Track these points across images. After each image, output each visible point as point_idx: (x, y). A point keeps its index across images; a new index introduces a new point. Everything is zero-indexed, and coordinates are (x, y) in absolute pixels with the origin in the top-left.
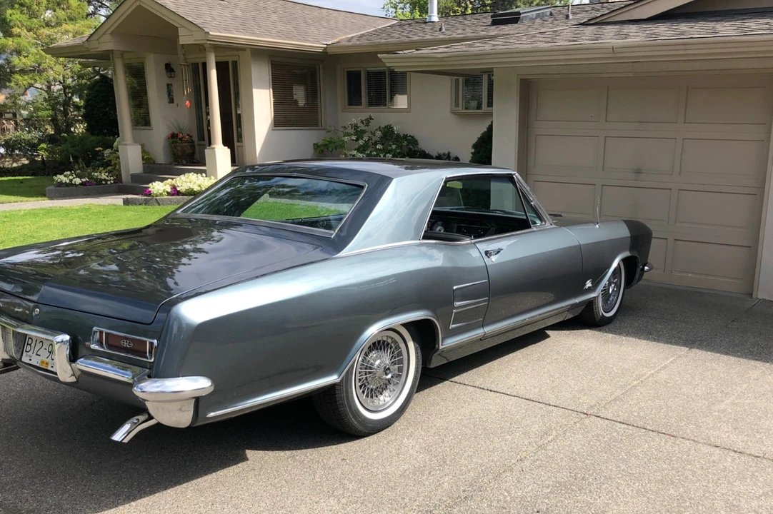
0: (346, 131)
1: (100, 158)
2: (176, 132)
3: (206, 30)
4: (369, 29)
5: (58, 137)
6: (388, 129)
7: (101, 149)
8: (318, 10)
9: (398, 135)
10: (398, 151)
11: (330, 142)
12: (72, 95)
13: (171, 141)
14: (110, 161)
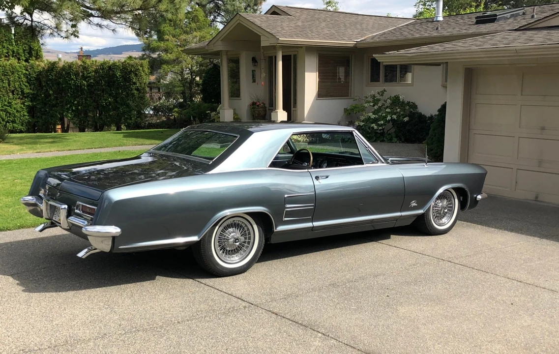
0: (367, 99)
1: (208, 117)
2: (255, 101)
3: (277, 37)
4: (391, 28)
5: (185, 104)
6: (396, 98)
7: (209, 112)
8: (356, 17)
9: (403, 102)
10: (402, 113)
11: (355, 107)
12: (195, 77)
13: (252, 107)
14: (214, 119)
